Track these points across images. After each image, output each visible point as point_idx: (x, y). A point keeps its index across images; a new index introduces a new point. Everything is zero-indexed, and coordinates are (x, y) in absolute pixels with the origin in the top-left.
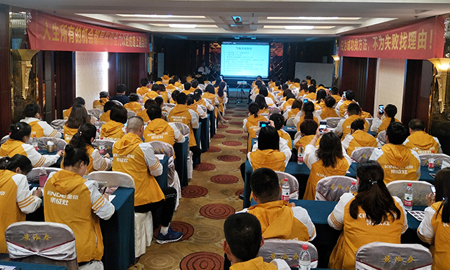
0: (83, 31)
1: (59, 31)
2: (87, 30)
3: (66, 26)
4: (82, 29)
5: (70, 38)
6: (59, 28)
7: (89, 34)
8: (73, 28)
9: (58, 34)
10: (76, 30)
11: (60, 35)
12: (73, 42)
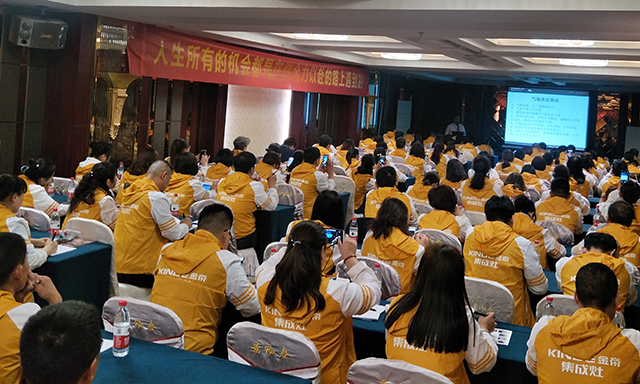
0: (230, 57)
1: (184, 54)
2: (237, 55)
3: (198, 48)
4: (229, 54)
5: (205, 65)
6: (186, 50)
7: (242, 61)
8: (213, 52)
9: (182, 57)
10: (217, 54)
11: (186, 59)
12: (209, 70)
